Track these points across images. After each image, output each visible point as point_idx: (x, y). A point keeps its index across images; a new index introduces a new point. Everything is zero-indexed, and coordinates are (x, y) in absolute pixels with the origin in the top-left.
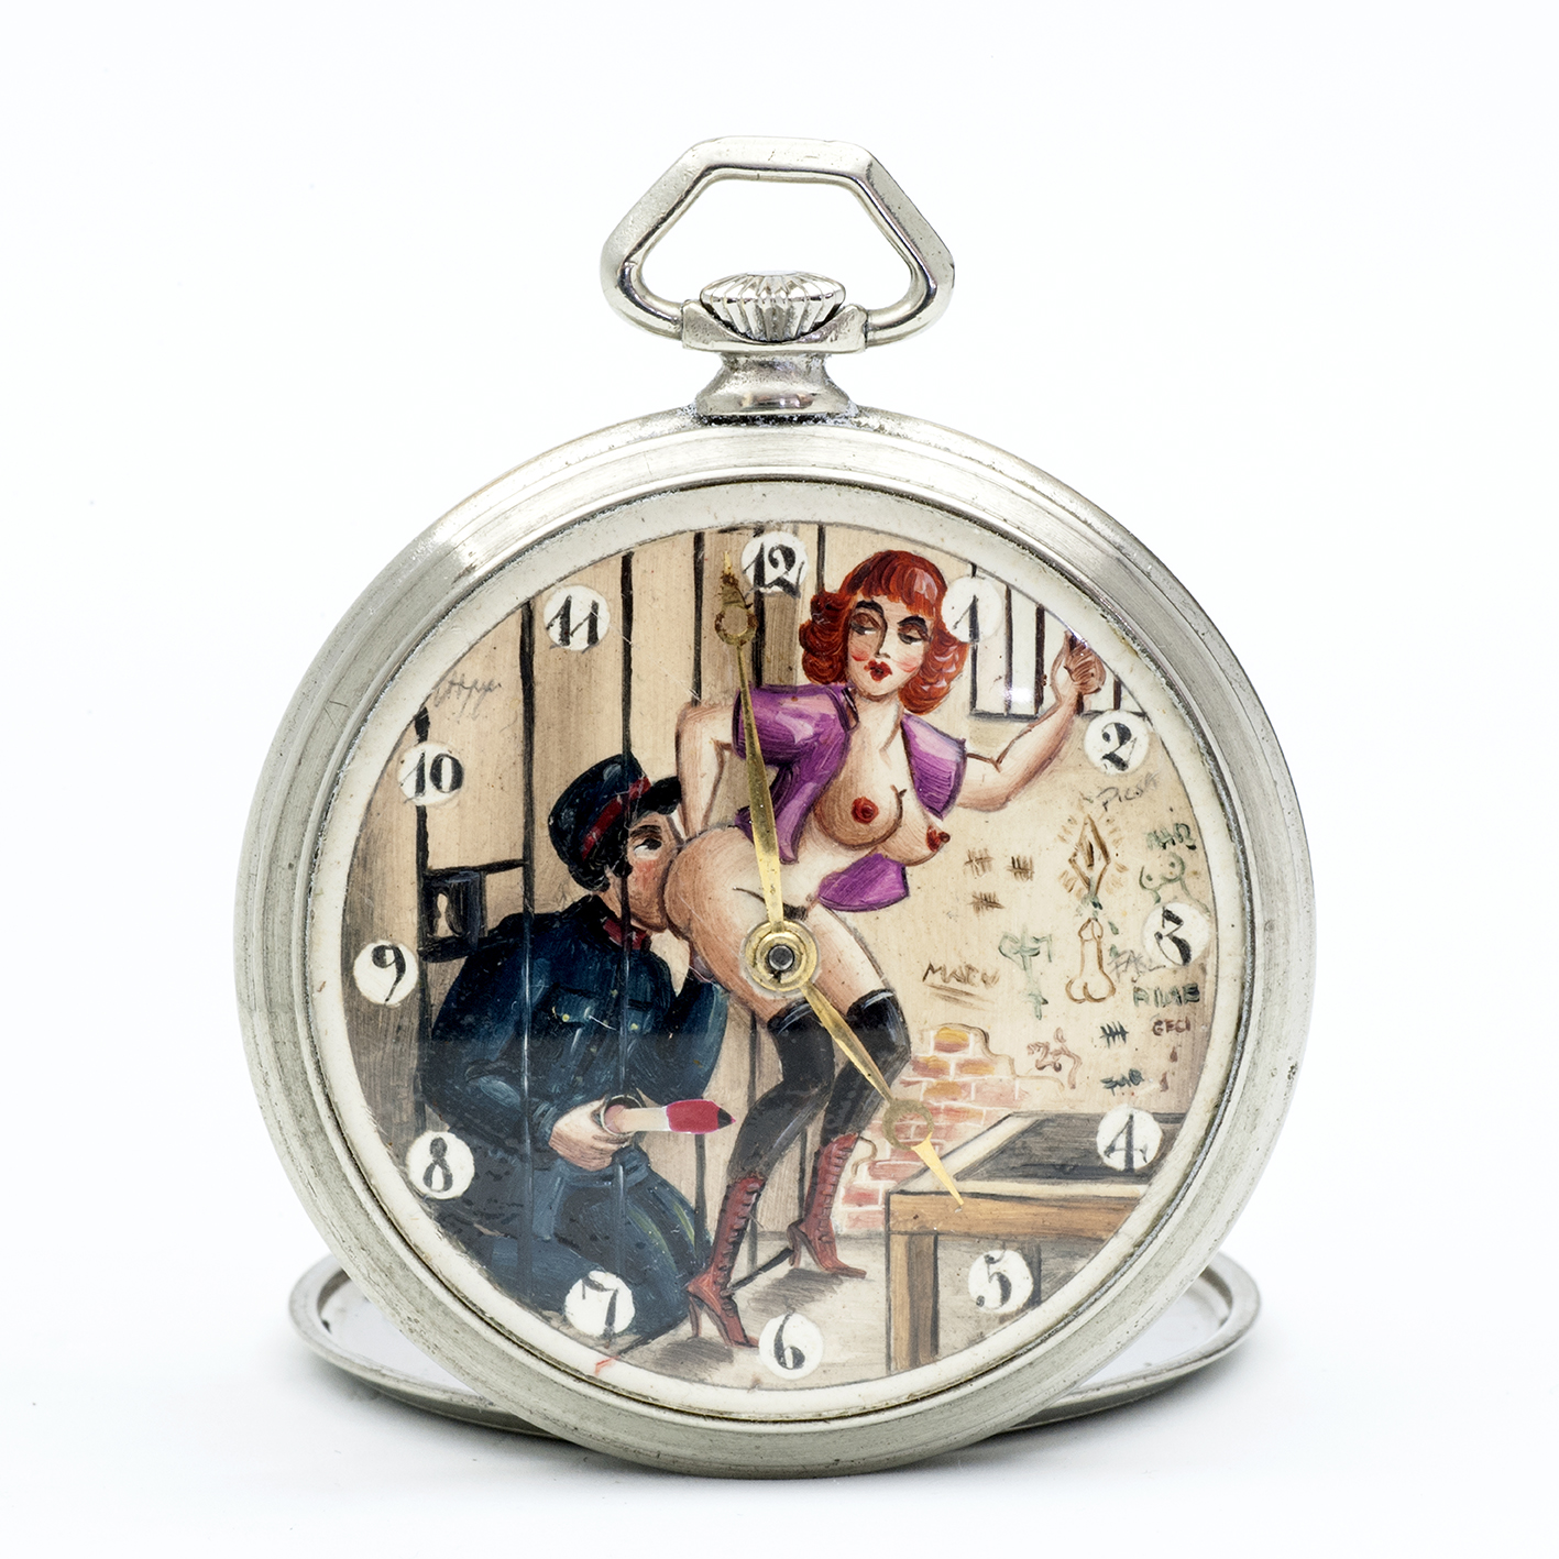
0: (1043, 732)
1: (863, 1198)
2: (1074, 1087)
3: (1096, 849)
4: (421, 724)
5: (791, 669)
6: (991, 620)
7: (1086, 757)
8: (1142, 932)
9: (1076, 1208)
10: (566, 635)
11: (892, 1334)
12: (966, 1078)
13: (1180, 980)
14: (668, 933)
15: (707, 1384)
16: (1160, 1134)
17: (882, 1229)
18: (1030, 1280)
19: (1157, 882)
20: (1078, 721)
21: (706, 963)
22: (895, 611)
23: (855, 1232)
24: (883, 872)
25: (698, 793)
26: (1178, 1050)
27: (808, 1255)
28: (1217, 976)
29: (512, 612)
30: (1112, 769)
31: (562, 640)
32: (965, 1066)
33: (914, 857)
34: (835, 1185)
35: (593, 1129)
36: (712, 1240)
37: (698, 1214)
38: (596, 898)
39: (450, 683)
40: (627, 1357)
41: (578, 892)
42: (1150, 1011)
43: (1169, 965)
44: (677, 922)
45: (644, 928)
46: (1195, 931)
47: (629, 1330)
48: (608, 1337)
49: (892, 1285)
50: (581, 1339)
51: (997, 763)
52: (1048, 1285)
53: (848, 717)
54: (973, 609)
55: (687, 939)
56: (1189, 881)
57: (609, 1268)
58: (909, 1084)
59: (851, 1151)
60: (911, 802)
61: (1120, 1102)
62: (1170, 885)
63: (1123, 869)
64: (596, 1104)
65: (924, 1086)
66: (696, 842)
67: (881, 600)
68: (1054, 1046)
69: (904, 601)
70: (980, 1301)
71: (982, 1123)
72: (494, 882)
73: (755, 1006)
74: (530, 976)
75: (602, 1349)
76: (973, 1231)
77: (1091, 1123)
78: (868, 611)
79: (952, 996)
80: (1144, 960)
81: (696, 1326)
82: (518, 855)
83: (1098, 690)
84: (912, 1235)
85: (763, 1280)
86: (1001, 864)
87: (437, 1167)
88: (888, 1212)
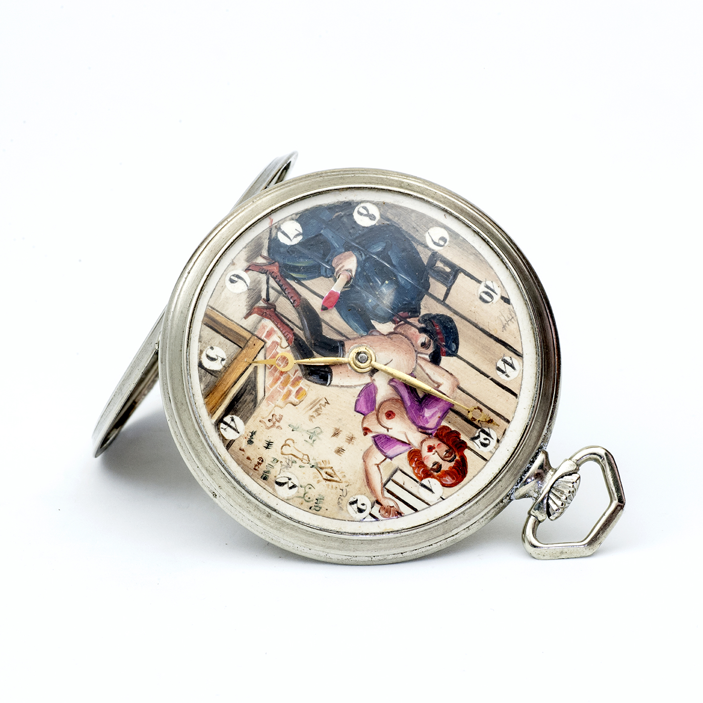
0: (378, 487)
1: (269, 334)
2: (260, 421)
3: (330, 478)
4: (507, 301)
5: (449, 422)
6: (423, 494)
7: (362, 494)
8: (294, 474)
9: (221, 397)
10: (505, 362)
11: (220, 315)
12: (286, 390)
13: (271, 477)
14: (393, 330)
15: (243, 248)
16: (227, 438)
17: (256, 333)
18: (208, 368)
19: (307, 490)
20: (374, 499)
21: (375, 335)
22: (446, 466)
23: (260, 325)
24: (367, 407)
25: (430, 368)
26: (250, 461)
27: (263, 305)
28: (265, 489)
29: (522, 350)
30: (352, 500)
31: (504, 359)
32: (289, 392)
33: (366, 420)
34: (279, 328)
35: (346, 268)
36: (287, 280)
37: (299, 281)
38: (418, 316)
39: (513, 317)
40: (269, 230)
41: (423, 312)
42: (268, 460)
43: (278, 476)
44: (394, 336)
45: (399, 324)
46: (283, 491)
47: (277, 237)
48: (279, 229)
49: (236, 325)
50: (283, 220)
51: (378, 465)
52: (202, 372)
53: (423, 430)
54: (430, 490)
55: (387, 335)
56: (301, 500)
58: (296, 372)
59: (287, 340)
60: (383, 431)
61: (246, 432)
62: (304, 493)
63: (318, 482)
64: (354, 273)
65: (292, 376)
66: (415, 358)
67: (452, 464)
68: (277, 424)
69: (447, 471)
70: (212, 348)
71: (268, 386)
72: (443, 289)
73: (352, 341)
74: (406, 280)
75: (276, 224)
76: (236, 361)
77: (245, 420)
78: (451, 457)
79: (314, 404)
80: (285, 470)
81: (264, 257)
82: (447, 302)
83: (379, 512)
84: (248, 341)
85: (264, 287)
86: (345, 446)
87: (367, 213)
88: (260, 339)
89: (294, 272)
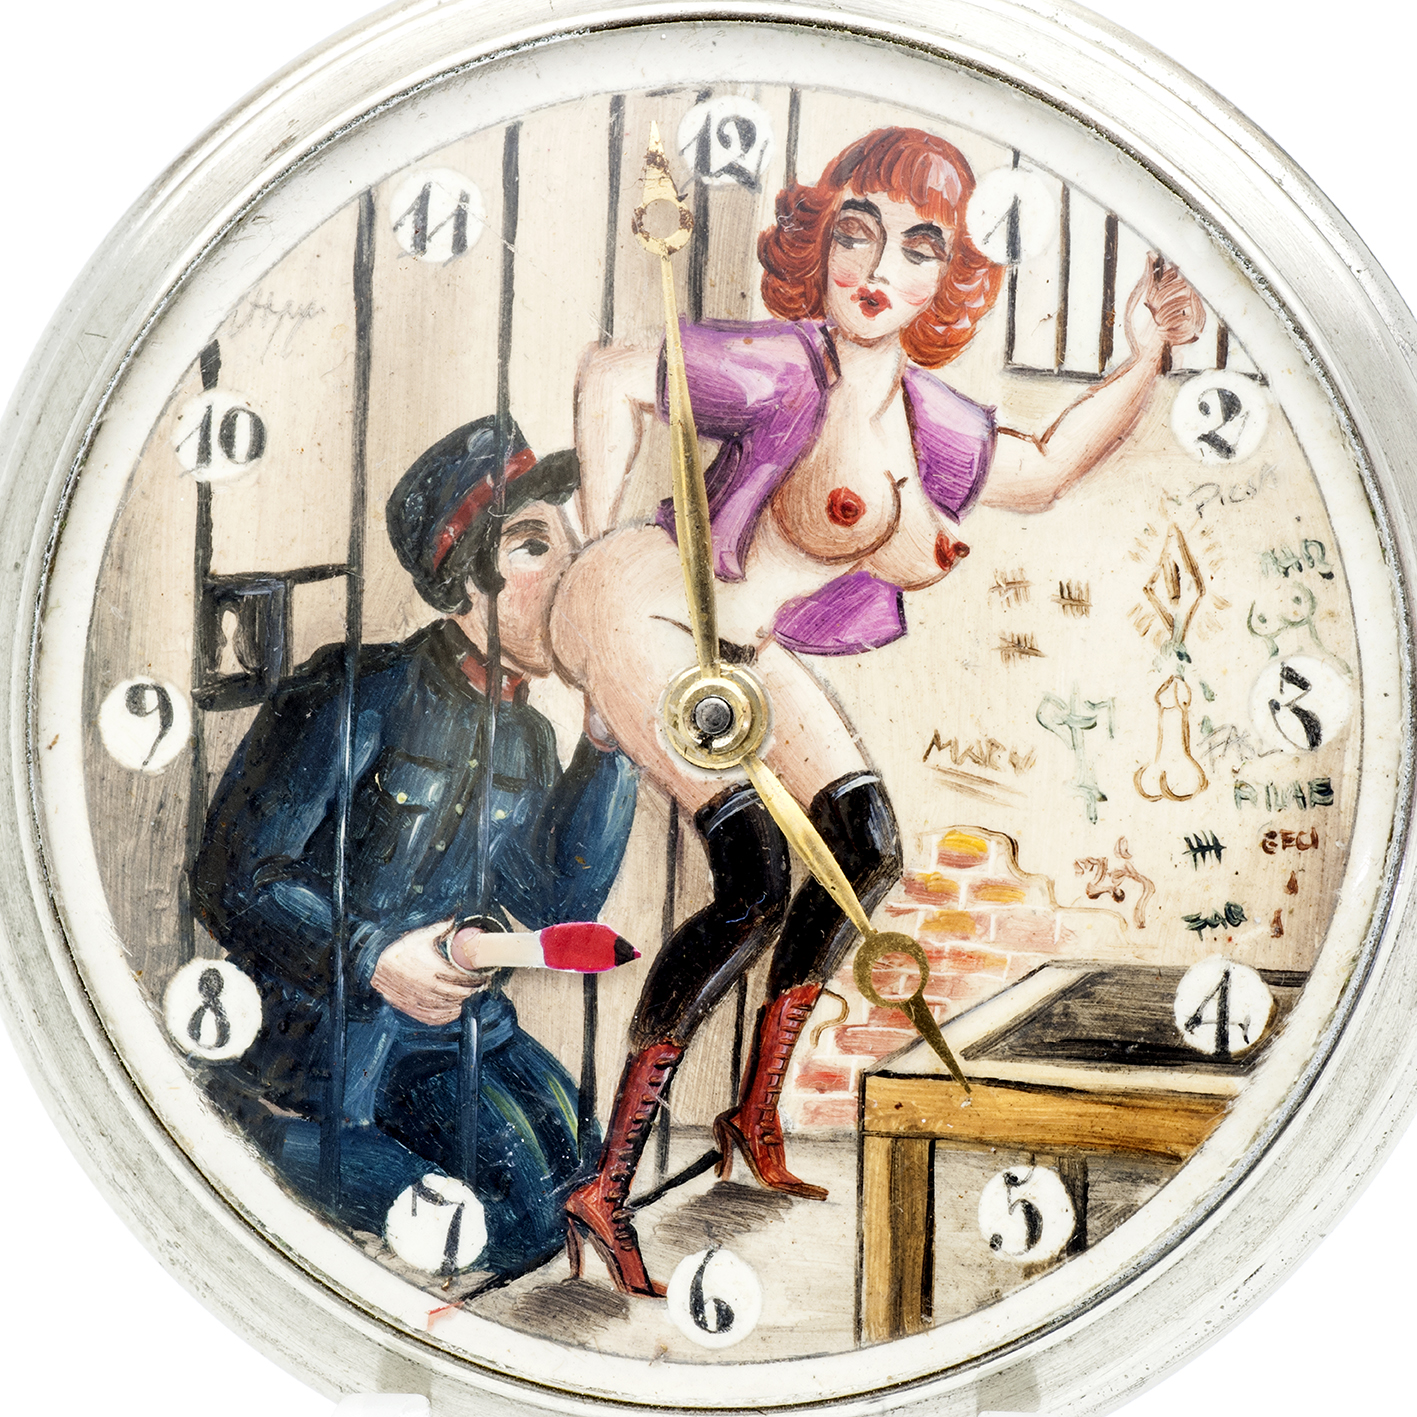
0: (1109, 402)
1: (827, 1080)
2: (1142, 926)
3: (1184, 575)
4: (210, 366)
5: (743, 295)
6: (1040, 234)
7: (1173, 436)
8: (1249, 698)
9: (1142, 1107)
10: (421, 238)
11: (864, 1286)
12: (982, 907)
13: (1308, 771)
14: (553, 679)
15: (590, 1350)
16: (1269, 1002)
17: (852, 1127)
18: (1072, 1213)
19: (1273, 625)
20: (1163, 383)
21: (607, 725)
22: (899, 215)
23: (813, 1130)
24: (869, 598)
25: (603, 475)
26: (1299, 877)
27: (743, 1162)
28: (1360, 769)
29: (346, 205)
30: (1211, 455)
31: (415, 244)
32: (982, 889)
33: (914, 579)
34: (786, 1059)
35: (437, 965)
36: (603, 1135)
38: (451, 622)
39: (254, 305)
40: (474, 1304)
41: (426, 615)
42: (1258, 818)
43: (1289, 749)
44: (567, 660)
45: (520, 671)
46: (1329, 701)
47: (478, 1264)
48: (448, 1272)
49: (866, 1212)
50: (409, 1275)
51: (1041, 442)
52: (1098, 1223)
53: (825, 366)
54: (1013, 217)
55: (581, 687)
56: (1323, 626)
57: (451, 1170)
58: (898, 913)
59: (810, 1009)
60: (914, 496)
61: (1211, 952)
62: (1293, 631)
63: (1223, 604)
64: (441, 927)
65: (921, 917)
66: (596, 546)
67: (879, 199)
68: (1116, 863)
69: (913, 202)
70: (996, 1242)
71: (1005, 974)
72: (303, 593)
73: (676, 790)
74: (353, 734)
75: (437, 1290)
76: (989, 1136)
77: (1171, 977)
78: (858, 215)
79: (965, 785)
80: (1252, 741)
81: (577, 1260)
82: (341, 557)
83: (1195, 339)
84: (897, 1138)
85: (676, 1197)
86: (1043, 592)
87: (208, 1010)
88: (862, 1100)
89: (562, 1130)
